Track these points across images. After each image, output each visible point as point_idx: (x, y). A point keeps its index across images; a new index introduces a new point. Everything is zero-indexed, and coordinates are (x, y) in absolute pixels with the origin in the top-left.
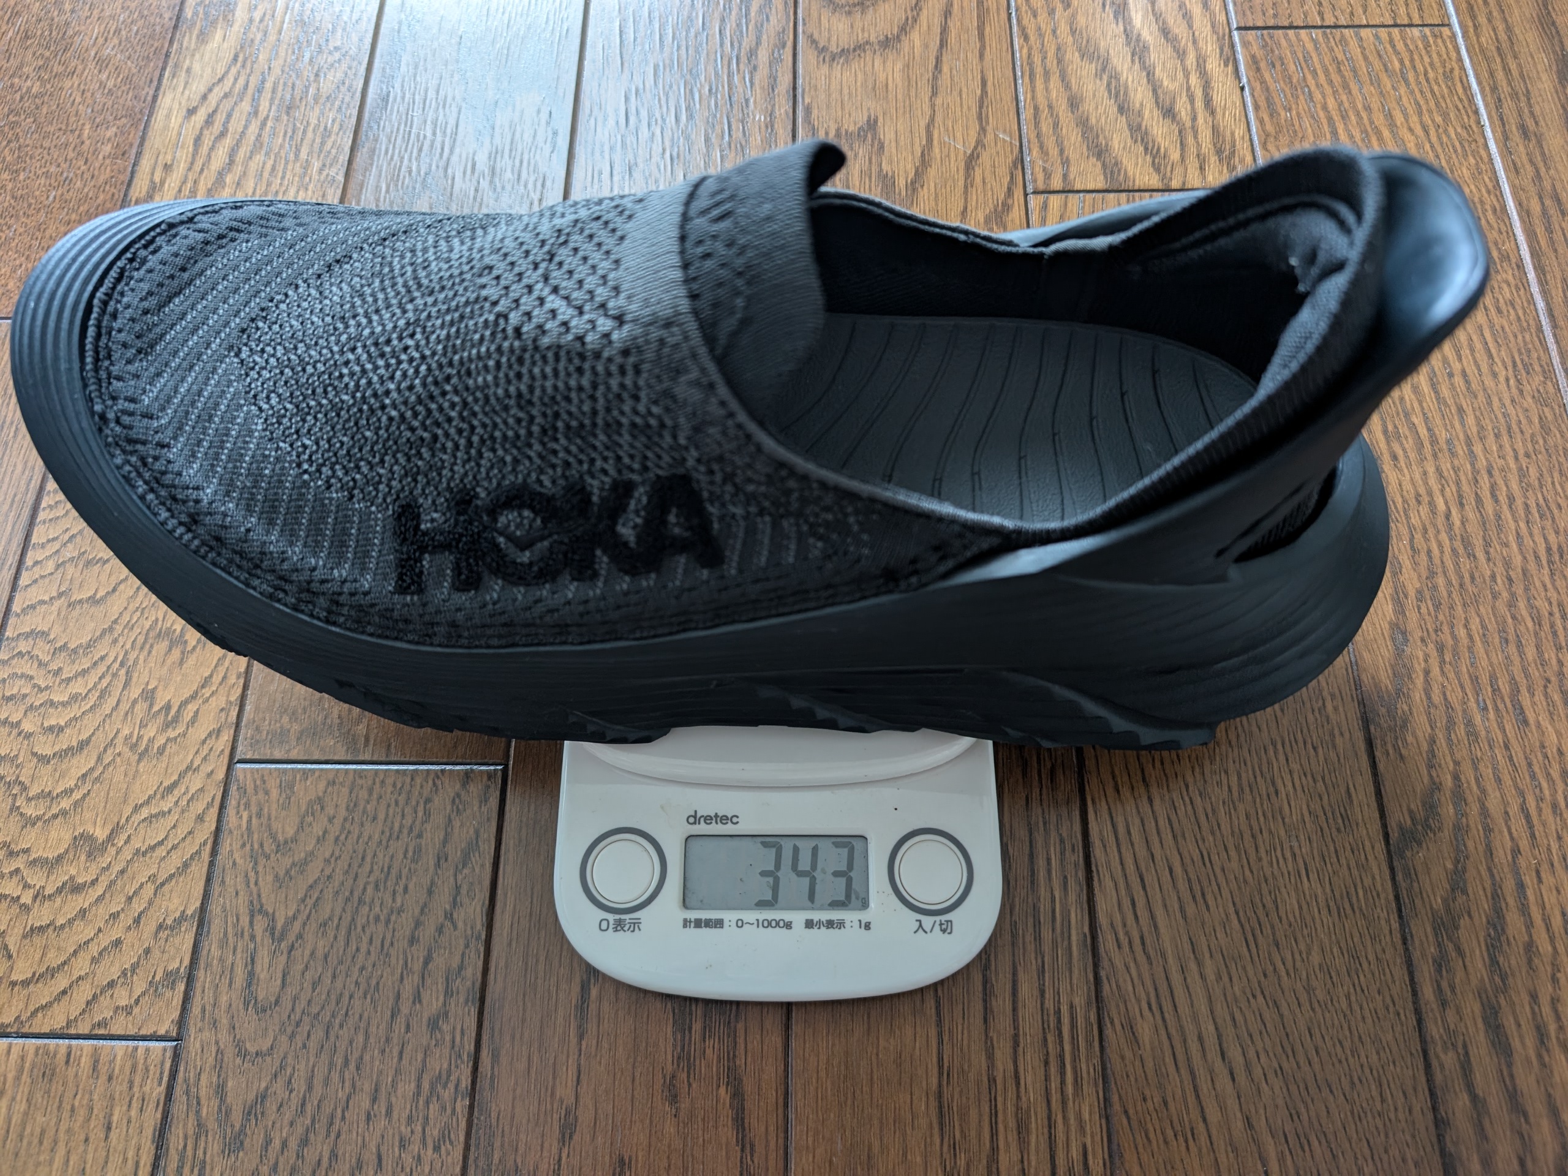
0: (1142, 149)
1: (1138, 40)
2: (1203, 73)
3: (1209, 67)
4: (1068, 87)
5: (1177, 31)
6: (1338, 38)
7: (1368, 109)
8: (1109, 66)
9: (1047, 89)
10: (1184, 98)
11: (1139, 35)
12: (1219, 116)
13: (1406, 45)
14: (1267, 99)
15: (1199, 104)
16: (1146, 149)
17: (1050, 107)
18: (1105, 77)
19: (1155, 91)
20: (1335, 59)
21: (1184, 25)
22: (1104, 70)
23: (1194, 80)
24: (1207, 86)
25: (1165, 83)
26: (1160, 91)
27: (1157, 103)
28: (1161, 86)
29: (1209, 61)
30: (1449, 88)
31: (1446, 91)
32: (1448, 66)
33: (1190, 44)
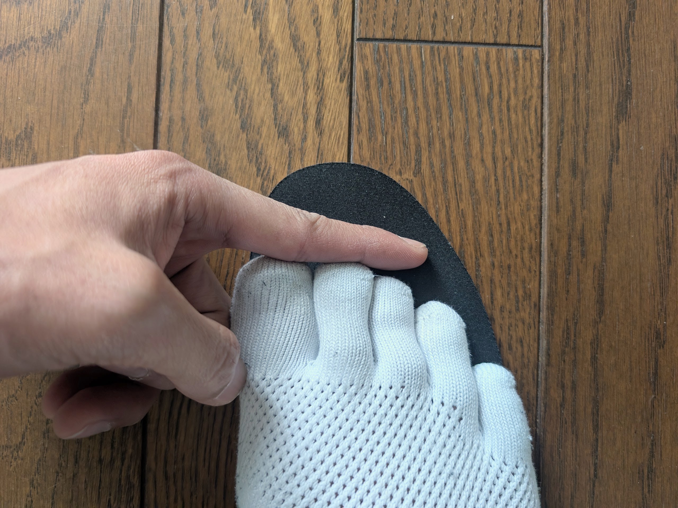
0: (255, 169)
1: (271, 47)
2: (320, 87)
3: (327, 81)
4: (201, 98)
5: (306, 39)
6: (443, 55)
7: (452, 136)
8: (241, 76)
9: (183, 99)
10: (300, 116)
11: (273, 41)
12: (325, 138)
13: (499, 68)
14: (370, 120)
15: (311, 123)
16: (259, 170)
17: (183, 119)
18: (235, 88)
19: (275, 106)
20: (435, 79)
21: (313, 32)
22: (235, 81)
23: (312, 97)
24: (320, 104)
25: (286, 98)
26: (280, 106)
27: (275, 119)
28: (281, 101)
29: (328, 74)
30: (524, 117)
31: (521, 120)
32: (529, 94)
33: (314, 55)
